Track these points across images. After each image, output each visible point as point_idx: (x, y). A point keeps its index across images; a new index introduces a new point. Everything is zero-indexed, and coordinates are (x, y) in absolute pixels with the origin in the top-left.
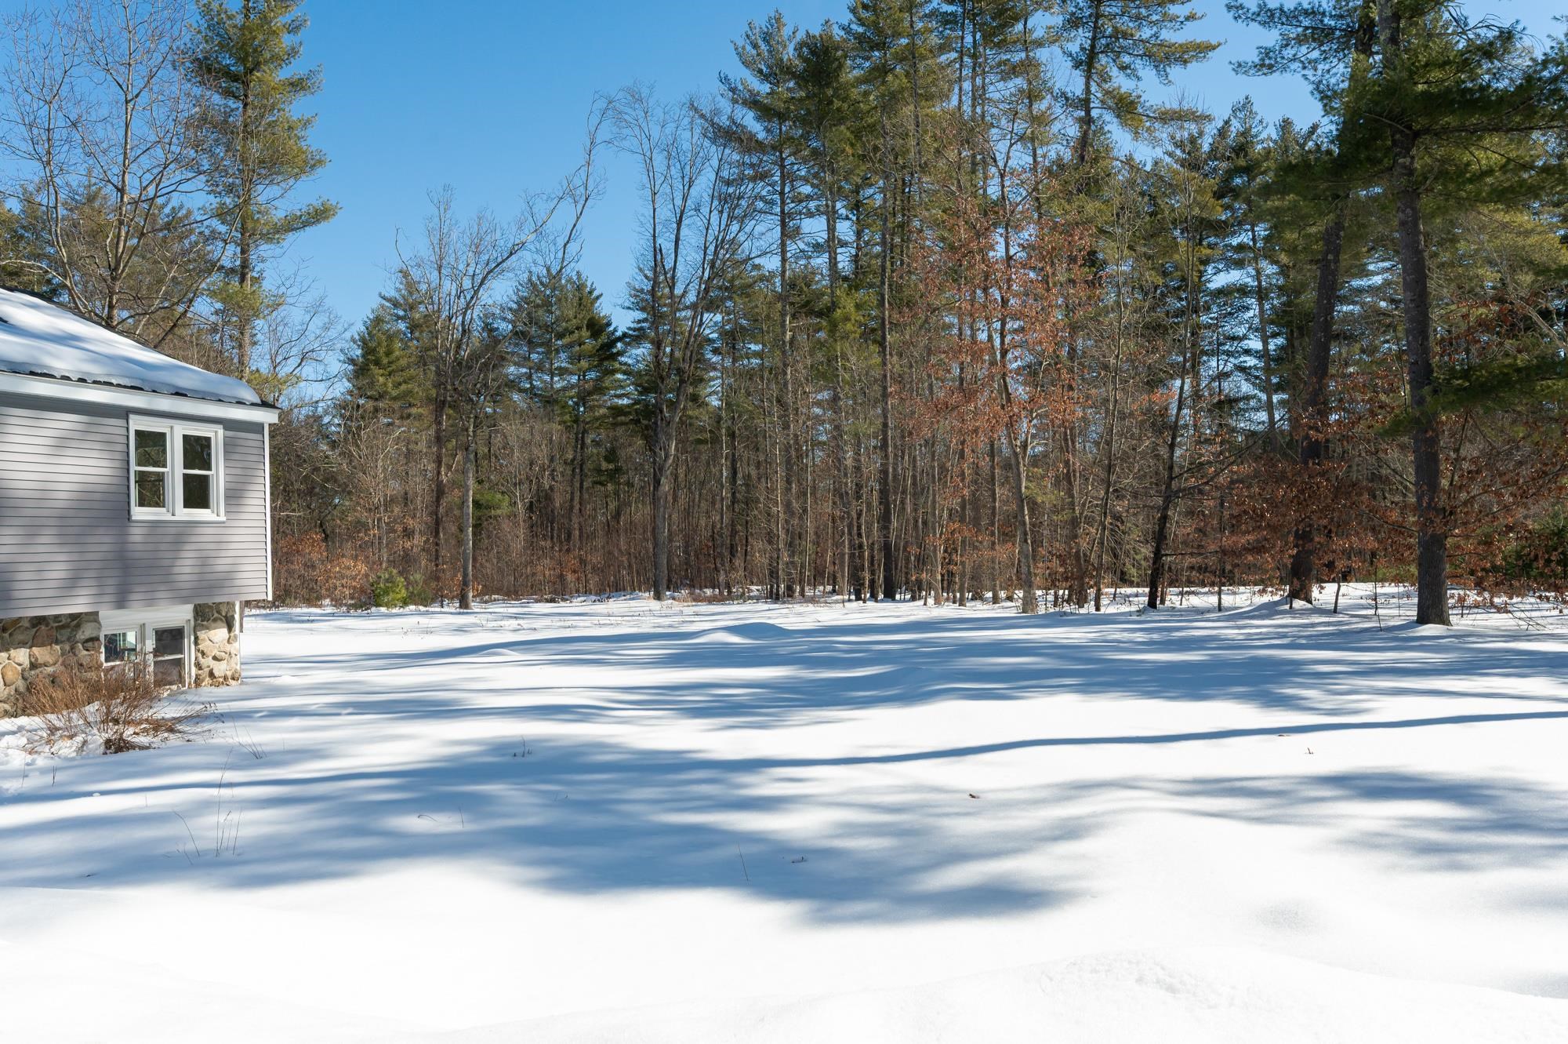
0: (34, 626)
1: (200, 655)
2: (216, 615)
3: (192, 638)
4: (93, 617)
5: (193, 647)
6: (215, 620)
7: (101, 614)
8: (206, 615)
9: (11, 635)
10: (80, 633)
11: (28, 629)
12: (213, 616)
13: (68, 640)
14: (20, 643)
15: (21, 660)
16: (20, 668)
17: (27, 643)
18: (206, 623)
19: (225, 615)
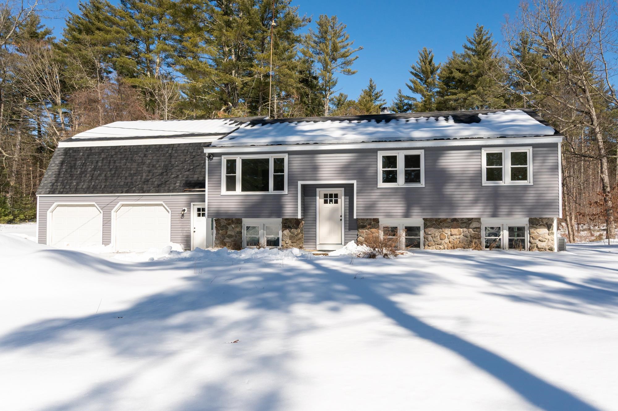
0: (452, 222)
1: (531, 238)
2: (541, 223)
3: (528, 232)
4: (478, 220)
5: (528, 235)
6: (541, 225)
7: (481, 219)
8: (535, 223)
9: (443, 224)
10: (471, 225)
11: (450, 222)
12: (539, 223)
13: (466, 227)
14: (446, 227)
15: (446, 232)
16: (447, 235)
17: (449, 227)
18: (535, 226)
19: (547, 224)
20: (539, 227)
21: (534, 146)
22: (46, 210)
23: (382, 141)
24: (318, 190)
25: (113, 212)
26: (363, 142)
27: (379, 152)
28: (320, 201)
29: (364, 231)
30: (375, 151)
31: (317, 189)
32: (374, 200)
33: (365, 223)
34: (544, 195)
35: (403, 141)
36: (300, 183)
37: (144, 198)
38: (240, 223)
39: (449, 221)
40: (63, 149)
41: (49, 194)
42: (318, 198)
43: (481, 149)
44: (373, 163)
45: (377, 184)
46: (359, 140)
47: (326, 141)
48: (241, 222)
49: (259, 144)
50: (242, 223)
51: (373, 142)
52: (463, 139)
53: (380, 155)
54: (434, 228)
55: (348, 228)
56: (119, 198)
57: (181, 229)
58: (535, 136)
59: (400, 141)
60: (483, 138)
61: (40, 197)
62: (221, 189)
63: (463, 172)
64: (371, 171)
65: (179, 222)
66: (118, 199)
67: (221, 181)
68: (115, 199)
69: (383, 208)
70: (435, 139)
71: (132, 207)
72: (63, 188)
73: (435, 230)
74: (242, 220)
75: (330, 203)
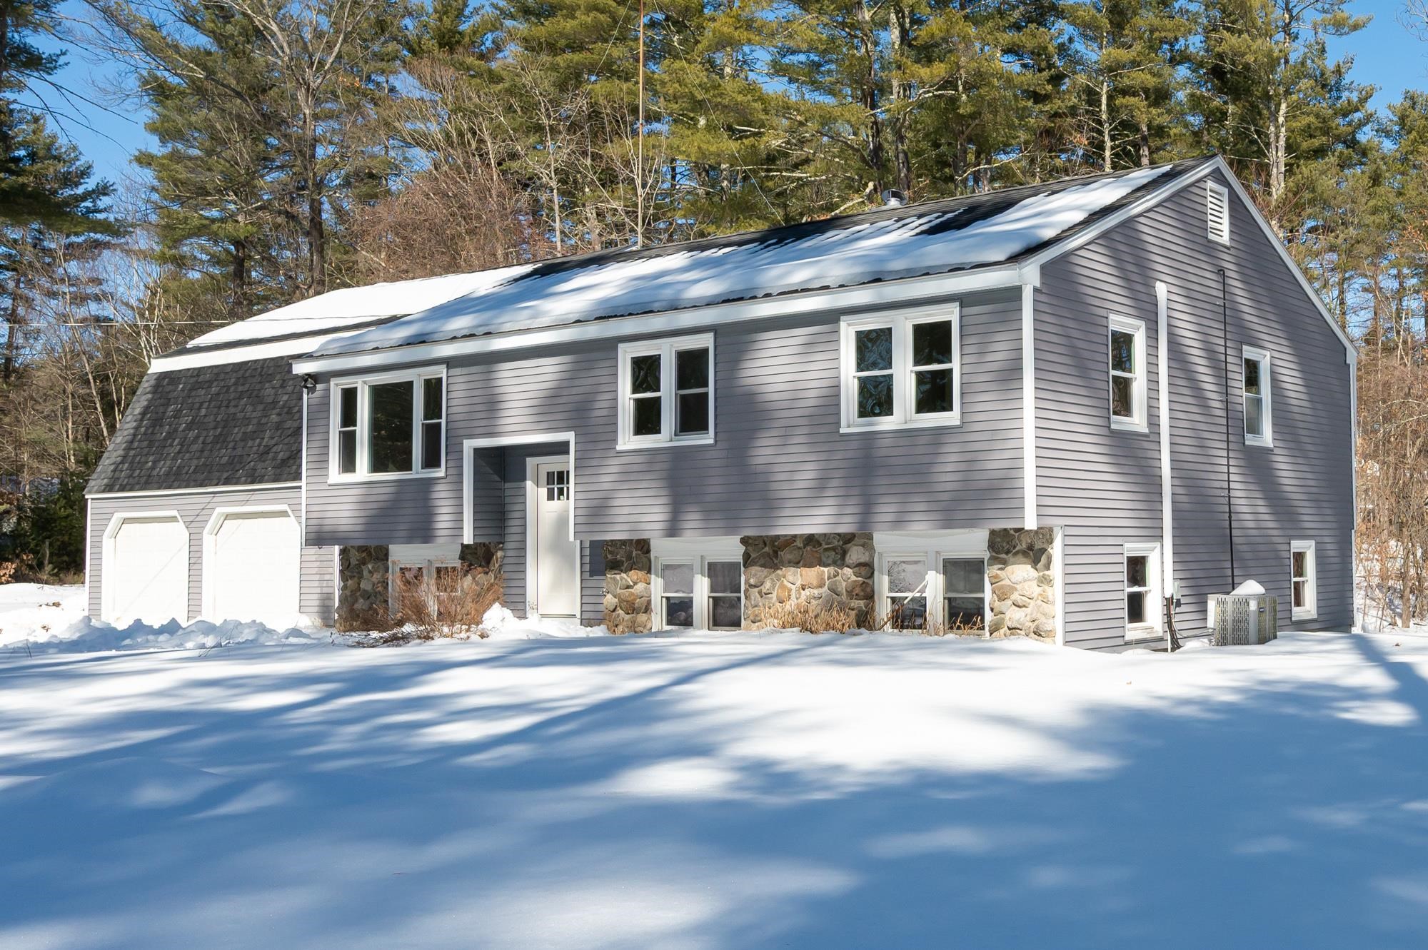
0: (805, 545)
1: (995, 597)
4: (862, 539)
5: (991, 586)
7: (876, 538)
8: (1001, 547)
9: (785, 554)
10: (849, 556)
11: (799, 548)
12: (1015, 547)
13: (834, 563)
14: (789, 562)
15: (791, 579)
16: (793, 587)
17: (798, 563)
18: (1003, 556)
19: (1031, 548)
20: (1012, 559)
21: (964, 299)
22: (102, 528)
23: (616, 316)
24: (531, 462)
25: (206, 532)
26: (578, 321)
27: (621, 347)
28: (535, 493)
29: (618, 577)
30: (608, 346)
31: (528, 460)
32: (605, 486)
33: (617, 554)
34: (982, 456)
35: (659, 311)
36: (469, 445)
37: (258, 496)
38: (383, 560)
39: (799, 543)
40: (155, 377)
41: (103, 491)
42: (529, 484)
43: (837, 321)
44: (603, 380)
45: (615, 440)
46: (571, 316)
47: (508, 325)
48: (386, 556)
49: (387, 344)
50: (387, 560)
51: (597, 319)
52: (796, 291)
53: (627, 354)
54: (763, 566)
55: (587, 567)
56: (218, 498)
57: (317, 577)
58: (950, 271)
59: (651, 312)
60: (827, 287)
61: (92, 499)
62: (327, 468)
63: (795, 395)
64: (602, 405)
65: (313, 558)
66: (215, 500)
67: (327, 447)
68: (208, 500)
69: (626, 510)
70: (724, 302)
71: (241, 520)
72: (129, 477)
73: (766, 571)
74: (387, 550)
75: (559, 499)
